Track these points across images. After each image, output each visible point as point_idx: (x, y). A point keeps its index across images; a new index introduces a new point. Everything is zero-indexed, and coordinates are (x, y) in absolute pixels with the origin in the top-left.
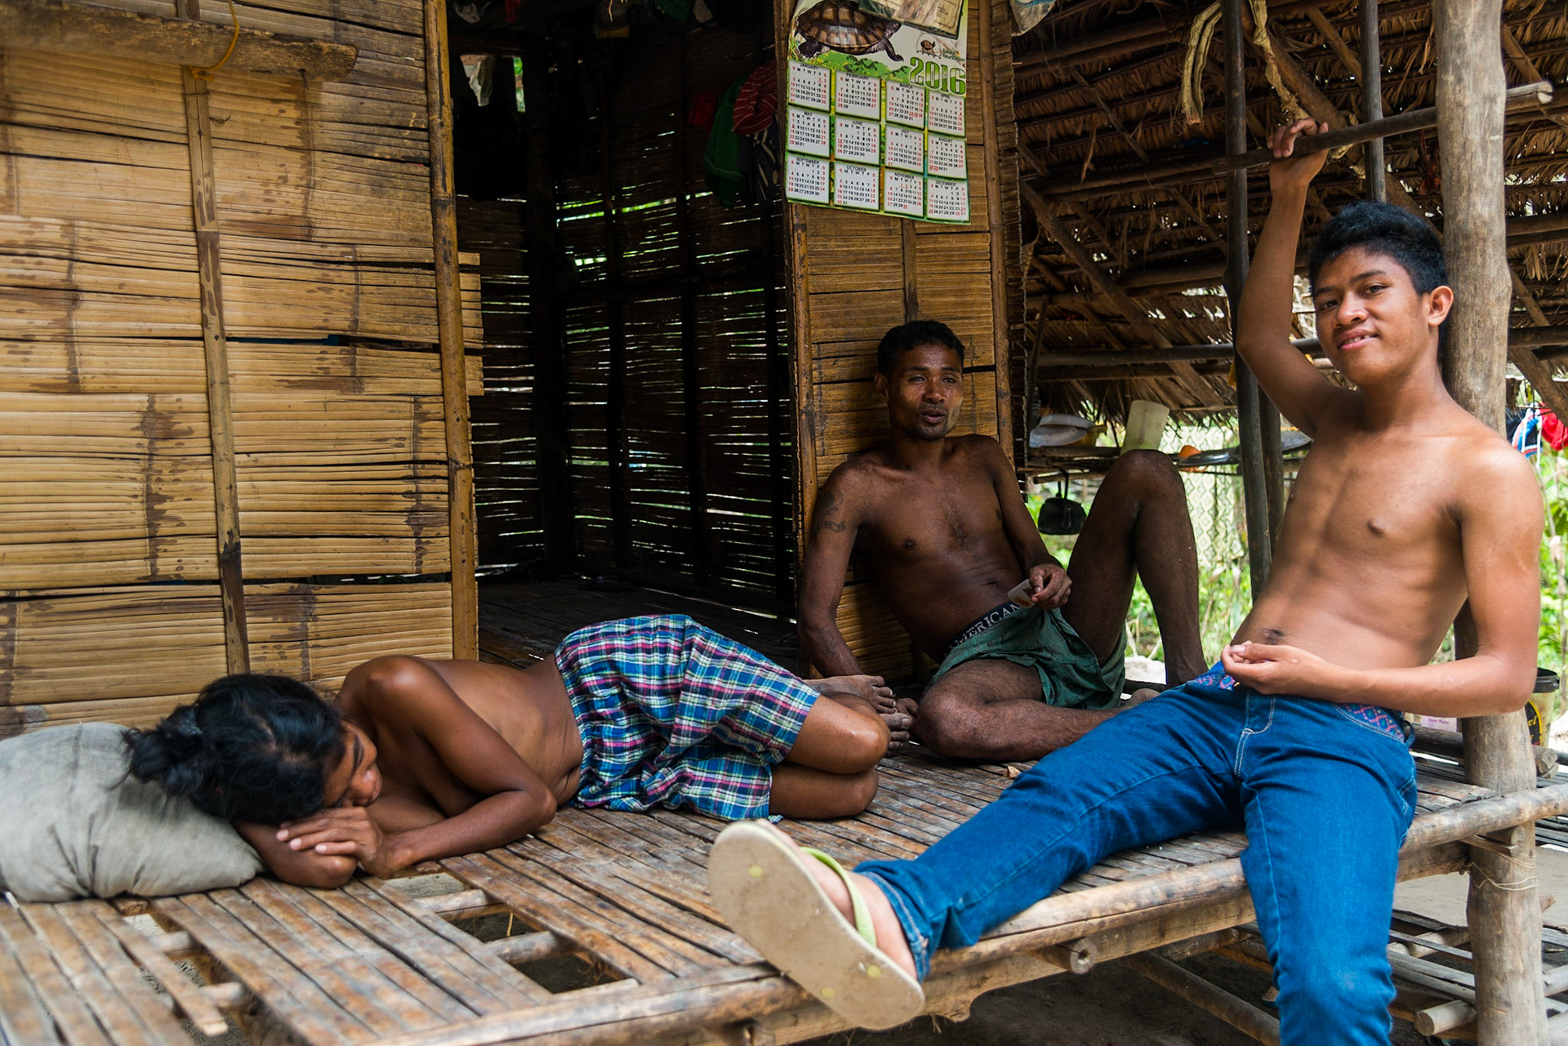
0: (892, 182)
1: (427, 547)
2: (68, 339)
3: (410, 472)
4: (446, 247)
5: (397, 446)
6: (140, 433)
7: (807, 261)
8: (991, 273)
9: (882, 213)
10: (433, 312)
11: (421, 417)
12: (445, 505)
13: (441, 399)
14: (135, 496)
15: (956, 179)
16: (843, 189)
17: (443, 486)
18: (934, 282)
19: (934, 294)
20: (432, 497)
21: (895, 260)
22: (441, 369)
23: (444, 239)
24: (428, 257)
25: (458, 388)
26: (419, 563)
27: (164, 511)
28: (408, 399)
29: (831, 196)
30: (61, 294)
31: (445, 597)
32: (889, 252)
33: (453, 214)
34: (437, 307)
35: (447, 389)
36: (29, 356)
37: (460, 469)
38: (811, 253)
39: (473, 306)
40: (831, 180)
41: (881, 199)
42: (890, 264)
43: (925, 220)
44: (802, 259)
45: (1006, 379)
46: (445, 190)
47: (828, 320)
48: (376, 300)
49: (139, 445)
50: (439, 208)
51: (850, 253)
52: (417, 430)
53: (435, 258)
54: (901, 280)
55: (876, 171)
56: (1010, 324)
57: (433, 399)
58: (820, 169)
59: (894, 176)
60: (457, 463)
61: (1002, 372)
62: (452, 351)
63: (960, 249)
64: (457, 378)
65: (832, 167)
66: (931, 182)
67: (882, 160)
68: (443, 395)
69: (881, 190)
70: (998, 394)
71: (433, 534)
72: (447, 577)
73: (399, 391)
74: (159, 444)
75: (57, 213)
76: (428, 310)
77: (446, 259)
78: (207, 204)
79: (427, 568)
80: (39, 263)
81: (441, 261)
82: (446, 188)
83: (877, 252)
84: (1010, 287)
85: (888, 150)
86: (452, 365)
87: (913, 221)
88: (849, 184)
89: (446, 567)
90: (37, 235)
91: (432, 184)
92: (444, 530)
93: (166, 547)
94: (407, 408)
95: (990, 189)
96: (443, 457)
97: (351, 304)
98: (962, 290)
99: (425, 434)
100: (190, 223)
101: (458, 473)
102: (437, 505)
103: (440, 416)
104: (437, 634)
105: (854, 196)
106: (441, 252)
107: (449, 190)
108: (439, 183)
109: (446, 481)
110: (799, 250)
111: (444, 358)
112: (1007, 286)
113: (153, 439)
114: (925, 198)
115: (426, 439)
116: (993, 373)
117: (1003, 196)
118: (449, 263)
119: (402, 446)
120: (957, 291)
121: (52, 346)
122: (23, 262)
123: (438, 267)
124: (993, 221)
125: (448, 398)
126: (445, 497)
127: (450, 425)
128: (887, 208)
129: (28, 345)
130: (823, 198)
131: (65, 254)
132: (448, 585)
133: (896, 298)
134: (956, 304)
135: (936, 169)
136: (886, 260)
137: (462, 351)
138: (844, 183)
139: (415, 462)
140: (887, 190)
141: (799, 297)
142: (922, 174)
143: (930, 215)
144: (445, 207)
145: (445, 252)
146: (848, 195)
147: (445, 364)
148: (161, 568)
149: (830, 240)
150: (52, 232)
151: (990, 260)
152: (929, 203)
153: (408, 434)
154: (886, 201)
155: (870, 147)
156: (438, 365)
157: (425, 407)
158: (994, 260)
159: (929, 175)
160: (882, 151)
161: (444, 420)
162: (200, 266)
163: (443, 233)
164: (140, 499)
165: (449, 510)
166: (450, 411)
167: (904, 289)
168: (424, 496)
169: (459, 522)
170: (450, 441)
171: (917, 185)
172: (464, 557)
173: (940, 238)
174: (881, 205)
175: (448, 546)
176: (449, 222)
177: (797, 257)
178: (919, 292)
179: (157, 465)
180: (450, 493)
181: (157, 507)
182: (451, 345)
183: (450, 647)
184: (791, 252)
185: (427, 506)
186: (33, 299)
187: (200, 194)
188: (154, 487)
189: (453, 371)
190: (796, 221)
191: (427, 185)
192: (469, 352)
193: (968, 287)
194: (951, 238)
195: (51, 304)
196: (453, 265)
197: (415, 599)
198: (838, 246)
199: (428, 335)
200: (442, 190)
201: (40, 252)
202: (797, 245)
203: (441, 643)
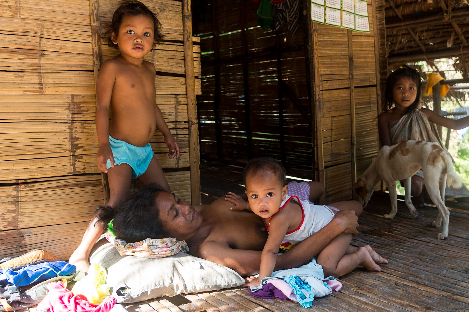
0: (345, 16)
1: (181, 157)
2: (39, 71)
3: (174, 126)
4: (188, 34)
5: (169, 115)
6: (68, 111)
7: (318, 44)
8: (375, 51)
9: (342, 27)
10: (183, 62)
11: (178, 103)
12: (187, 139)
13: (186, 96)
14: (66, 138)
15: (364, 16)
16: (329, 18)
17: (186, 131)
18: (358, 54)
19: (358, 58)
20: (183, 136)
21: (346, 44)
22: (186, 84)
23: (187, 31)
24: (181, 38)
25: (193, 92)
26: (178, 163)
27: (78, 144)
28: (173, 96)
29: (325, 20)
30: (36, 52)
31: (187, 177)
32: (344, 41)
33: (191, 21)
34: (184, 60)
35: (188, 92)
36: (22, 79)
37: (193, 124)
38: (319, 41)
39: (197, 59)
40: (325, 14)
41: (341, 22)
42: (344, 46)
43: (355, 30)
44: (316, 43)
45: (380, 90)
46: (188, 11)
47: (325, 66)
48: (161, 56)
49: (68, 117)
50: (186, 18)
51: (331, 41)
52: (177, 109)
53: (184, 39)
54: (348, 52)
55: (339, 12)
56: (381, 70)
57: (183, 96)
58: (322, 10)
59: (346, 14)
60: (192, 122)
61: (379, 87)
62: (190, 76)
63: (365, 42)
64: (192, 87)
65: (325, 10)
66: (357, 17)
67: (342, 8)
68: (186, 95)
69: (341, 19)
70: (377, 95)
71: (183, 151)
72: (188, 169)
73: (169, 93)
74: (76, 116)
75: (35, 18)
76: (181, 61)
77: (188, 39)
78: (96, 15)
79: (181, 166)
80: (28, 39)
81: (186, 40)
82: (188, 10)
83: (340, 41)
84: (381, 56)
85: (343, 4)
86: (190, 82)
87: (351, 31)
88: (331, 16)
89: (188, 165)
90: (27, 27)
91: (183, 9)
92: (187, 149)
93: (79, 160)
94: (173, 100)
95: (374, 21)
96: (186, 120)
97: (151, 57)
98: (366, 57)
99: (180, 110)
100: (89, 22)
101: (193, 126)
102: (184, 139)
103: (186, 103)
104: (185, 192)
105: (332, 20)
106: (186, 36)
107: (190, 11)
108: (186, 8)
109: (187, 130)
110: (315, 39)
111: (187, 79)
112: (380, 56)
113: (74, 114)
114: (355, 22)
115: (180, 112)
116: (375, 88)
117: (378, 23)
118: (189, 41)
119: (171, 115)
120: (365, 57)
121: (32, 74)
122: (21, 38)
123: (185, 42)
124: (375, 32)
125: (189, 95)
126: (187, 136)
127: (189, 107)
128: (344, 25)
129: (22, 74)
130: (322, 21)
131: (38, 35)
132: (189, 172)
133: (346, 59)
134: (365, 62)
135: (358, 12)
136: (343, 44)
137: (194, 77)
138: (329, 16)
139: (176, 122)
140: (343, 19)
141: (315, 57)
142: (354, 14)
143: (357, 29)
144: (188, 18)
145: (188, 36)
146: (331, 20)
147: (187, 81)
148: (77, 169)
149: (325, 36)
150: (33, 26)
151: (374, 46)
152: (356, 24)
153: (173, 111)
154: (343, 23)
155: (338, 3)
156: (184, 83)
157: (180, 99)
158: (376, 46)
159: (356, 14)
160: (341, 4)
161: (187, 105)
162: (92, 40)
163: (187, 28)
164: (68, 140)
165: (189, 142)
166: (189, 101)
167: (349, 56)
168: (179, 136)
169: (193, 146)
170: (190, 113)
171: (352, 17)
172: (195, 160)
173: (359, 37)
174: (341, 24)
175: (189, 156)
176: (189, 24)
177: (314, 42)
178: (353, 57)
179: (75, 125)
180: (189, 134)
181: (75, 143)
182: (190, 74)
183: (190, 197)
184: (312, 40)
185: (180, 140)
186: (25, 54)
187: (93, 10)
188: (74, 135)
189: (190, 84)
190: (314, 28)
191: (181, 9)
192: (196, 77)
193: (367, 56)
194: (363, 38)
195: (32, 56)
196: (191, 42)
197: (177, 178)
198: (328, 39)
199: (181, 70)
200: (187, 11)
201: (28, 34)
202: (314, 37)
203: (187, 195)
